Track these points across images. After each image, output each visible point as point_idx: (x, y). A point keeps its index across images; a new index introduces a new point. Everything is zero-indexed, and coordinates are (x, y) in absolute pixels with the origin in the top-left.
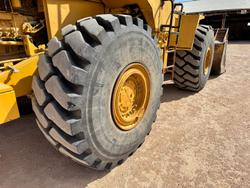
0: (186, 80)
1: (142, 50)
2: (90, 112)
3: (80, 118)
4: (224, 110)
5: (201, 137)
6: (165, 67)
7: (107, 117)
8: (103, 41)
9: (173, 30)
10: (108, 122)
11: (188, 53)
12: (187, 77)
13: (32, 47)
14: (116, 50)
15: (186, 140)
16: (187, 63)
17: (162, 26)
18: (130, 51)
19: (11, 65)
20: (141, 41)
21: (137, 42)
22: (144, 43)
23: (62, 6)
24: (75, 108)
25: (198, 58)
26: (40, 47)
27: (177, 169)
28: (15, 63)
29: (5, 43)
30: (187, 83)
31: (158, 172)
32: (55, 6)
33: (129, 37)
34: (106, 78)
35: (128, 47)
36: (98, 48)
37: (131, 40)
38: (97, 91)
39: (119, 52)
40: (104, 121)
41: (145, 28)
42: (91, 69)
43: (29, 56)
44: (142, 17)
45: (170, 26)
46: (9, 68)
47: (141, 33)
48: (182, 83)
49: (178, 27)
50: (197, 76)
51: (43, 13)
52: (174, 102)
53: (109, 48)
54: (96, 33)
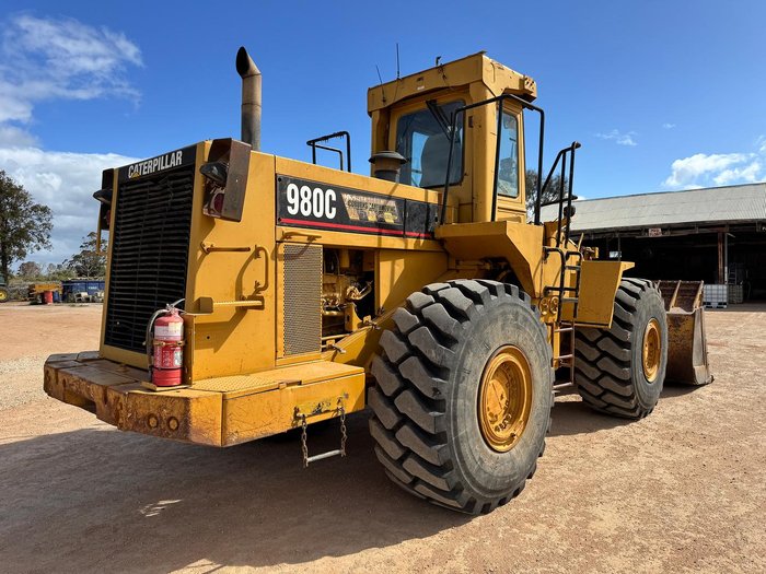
0: (606, 391)
1: (518, 327)
2: (455, 405)
3: (444, 411)
4: (689, 453)
5: (631, 489)
6: (557, 355)
7: (473, 420)
8: (472, 316)
9: (567, 295)
10: (473, 428)
11: (605, 334)
12: (607, 383)
13: (356, 320)
14: (485, 327)
15: (602, 493)
16: (604, 354)
17: (547, 289)
18: (503, 329)
19: (332, 343)
20: (516, 315)
21: (511, 317)
22: (520, 318)
23: (397, 261)
24: (440, 398)
25: (626, 345)
26: (365, 319)
27: (585, 525)
28: (337, 340)
29: (327, 313)
30: (609, 398)
31: (551, 526)
32: (389, 263)
33: (501, 310)
34: (473, 363)
35: (500, 323)
36: (466, 324)
37: (504, 314)
38: (464, 378)
39: (489, 329)
40: (469, 424)
41: (522, 297)
42: (459, 349)
43: (351, 332)
44: (517, 283)
45: (562, 289)
46: (331, 348)
47: (516, 305)
48: (599, 397)
49: (576, 290)
50: (629, 382)
51: (373, 272)
52: (580, 437)
53: (478, 326)
54: (465, 308)
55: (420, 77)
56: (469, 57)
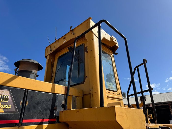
55: (64, 37)
56: (84, 22)
